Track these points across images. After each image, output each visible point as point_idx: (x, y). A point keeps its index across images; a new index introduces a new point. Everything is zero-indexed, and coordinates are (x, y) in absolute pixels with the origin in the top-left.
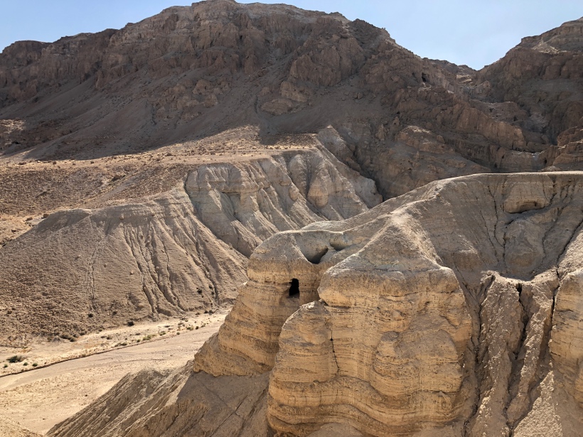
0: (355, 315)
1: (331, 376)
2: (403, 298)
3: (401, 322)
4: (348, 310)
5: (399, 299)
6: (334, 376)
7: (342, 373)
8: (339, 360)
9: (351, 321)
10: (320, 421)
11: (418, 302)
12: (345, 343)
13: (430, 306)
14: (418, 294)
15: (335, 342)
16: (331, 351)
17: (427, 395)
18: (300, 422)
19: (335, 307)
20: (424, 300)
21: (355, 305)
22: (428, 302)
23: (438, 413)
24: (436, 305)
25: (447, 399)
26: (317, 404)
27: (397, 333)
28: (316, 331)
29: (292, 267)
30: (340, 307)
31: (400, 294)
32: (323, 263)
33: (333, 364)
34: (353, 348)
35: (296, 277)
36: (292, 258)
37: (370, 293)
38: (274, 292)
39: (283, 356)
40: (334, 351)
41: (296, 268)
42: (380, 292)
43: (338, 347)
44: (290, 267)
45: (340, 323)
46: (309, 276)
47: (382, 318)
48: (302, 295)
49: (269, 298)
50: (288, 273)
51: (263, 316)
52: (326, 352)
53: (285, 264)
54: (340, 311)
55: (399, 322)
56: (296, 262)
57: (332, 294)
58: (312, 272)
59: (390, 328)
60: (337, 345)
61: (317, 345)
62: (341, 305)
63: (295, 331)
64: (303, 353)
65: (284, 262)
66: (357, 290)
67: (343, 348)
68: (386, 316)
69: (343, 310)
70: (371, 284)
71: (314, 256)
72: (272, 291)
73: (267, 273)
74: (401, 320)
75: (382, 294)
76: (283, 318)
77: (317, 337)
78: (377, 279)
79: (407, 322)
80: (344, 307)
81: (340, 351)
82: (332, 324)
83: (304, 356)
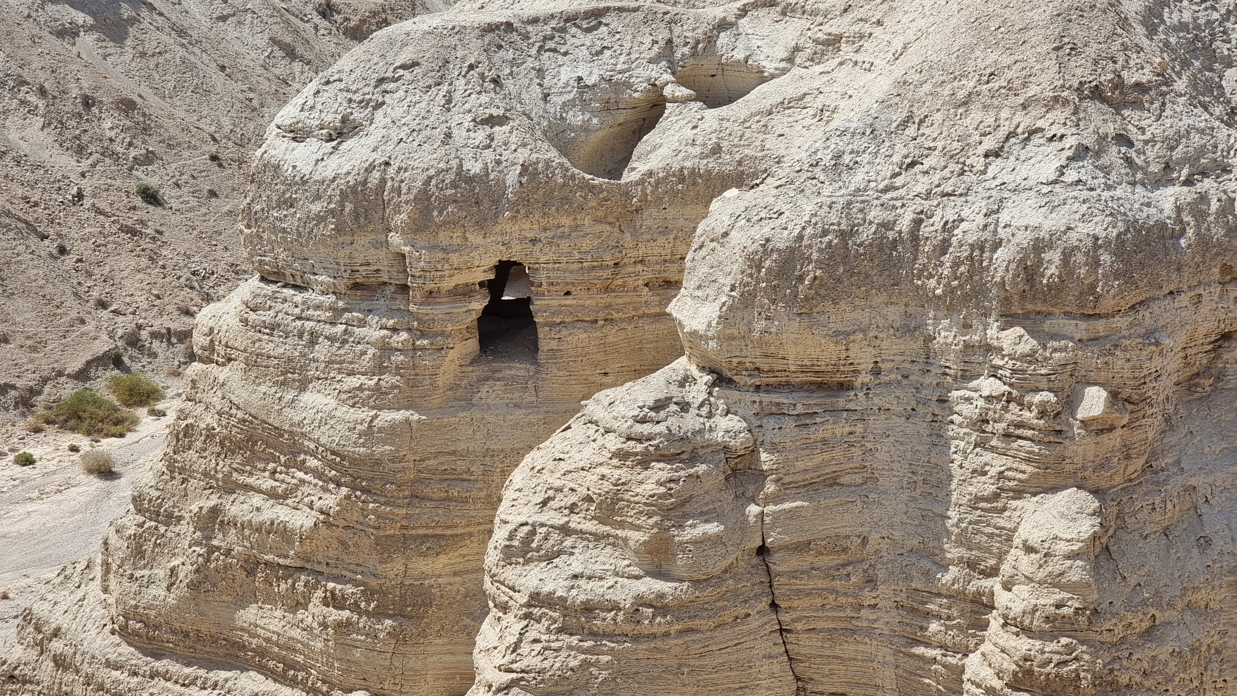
0: (877, 423)
2: (1120, 322)
3: (1115, 439)
4: (841, 402)
5: (1100, 326)
8: (804, 644)
9: (857, 452)
11: (1182, 338)
12: (827, 561)
14: (1184, 299)
15: (782, 563)
16: (764, 604)
19: (770, 388)
20: (1208, 327)
21: (876, 372)
22: (1227, 337)
27: (1096, 492)
28: (686, 516)
29: (496, 202)
30: (801, 387)
31: (1108, 304)
32: (650, 173)
33: (776, 668)
34: (871, 581)
35: (515, 254)
36: (489, 155)
37: (951, 309)
38: (404, 335)
39: (525, 648)
40: (774, 606)
41: (514, 206)
42: (1007, 301)
43: (798, 584)
44: (486, 204)
45: (800, 465)
46: (586, 244)
47: (1020, 425)
48: (553, 345)
49: (379, 369)
50: (475, 238)
51: (356, 461)
52: (741, 611)
53: (454, 185)
54: (800, 409)
55: (1104, 438)
56: (512, 177)
57: (760, 325)
58: (598, 221)
59: (1059, 473)
60: (794, 574)
61: (696, 583)
62: (802, 378)
63: (576, 521)
64: (628, 628)
65: (449, 178)
66: (883, 297)
67: (821, 584)
68: (1042, 414)
69: (815, 401)
70: (956, 264)
71: (594, 138)
72: (394, 330)
73: (363, 240)
74: (1112, 429)
75: (1016, 309)
76: (461, 466)
77: (695, 542)
78: (987, 235)
79: (1138, 435)
80: (820, 386)
81: (806, 602)
82: (762, 476)
83: (636, 638)
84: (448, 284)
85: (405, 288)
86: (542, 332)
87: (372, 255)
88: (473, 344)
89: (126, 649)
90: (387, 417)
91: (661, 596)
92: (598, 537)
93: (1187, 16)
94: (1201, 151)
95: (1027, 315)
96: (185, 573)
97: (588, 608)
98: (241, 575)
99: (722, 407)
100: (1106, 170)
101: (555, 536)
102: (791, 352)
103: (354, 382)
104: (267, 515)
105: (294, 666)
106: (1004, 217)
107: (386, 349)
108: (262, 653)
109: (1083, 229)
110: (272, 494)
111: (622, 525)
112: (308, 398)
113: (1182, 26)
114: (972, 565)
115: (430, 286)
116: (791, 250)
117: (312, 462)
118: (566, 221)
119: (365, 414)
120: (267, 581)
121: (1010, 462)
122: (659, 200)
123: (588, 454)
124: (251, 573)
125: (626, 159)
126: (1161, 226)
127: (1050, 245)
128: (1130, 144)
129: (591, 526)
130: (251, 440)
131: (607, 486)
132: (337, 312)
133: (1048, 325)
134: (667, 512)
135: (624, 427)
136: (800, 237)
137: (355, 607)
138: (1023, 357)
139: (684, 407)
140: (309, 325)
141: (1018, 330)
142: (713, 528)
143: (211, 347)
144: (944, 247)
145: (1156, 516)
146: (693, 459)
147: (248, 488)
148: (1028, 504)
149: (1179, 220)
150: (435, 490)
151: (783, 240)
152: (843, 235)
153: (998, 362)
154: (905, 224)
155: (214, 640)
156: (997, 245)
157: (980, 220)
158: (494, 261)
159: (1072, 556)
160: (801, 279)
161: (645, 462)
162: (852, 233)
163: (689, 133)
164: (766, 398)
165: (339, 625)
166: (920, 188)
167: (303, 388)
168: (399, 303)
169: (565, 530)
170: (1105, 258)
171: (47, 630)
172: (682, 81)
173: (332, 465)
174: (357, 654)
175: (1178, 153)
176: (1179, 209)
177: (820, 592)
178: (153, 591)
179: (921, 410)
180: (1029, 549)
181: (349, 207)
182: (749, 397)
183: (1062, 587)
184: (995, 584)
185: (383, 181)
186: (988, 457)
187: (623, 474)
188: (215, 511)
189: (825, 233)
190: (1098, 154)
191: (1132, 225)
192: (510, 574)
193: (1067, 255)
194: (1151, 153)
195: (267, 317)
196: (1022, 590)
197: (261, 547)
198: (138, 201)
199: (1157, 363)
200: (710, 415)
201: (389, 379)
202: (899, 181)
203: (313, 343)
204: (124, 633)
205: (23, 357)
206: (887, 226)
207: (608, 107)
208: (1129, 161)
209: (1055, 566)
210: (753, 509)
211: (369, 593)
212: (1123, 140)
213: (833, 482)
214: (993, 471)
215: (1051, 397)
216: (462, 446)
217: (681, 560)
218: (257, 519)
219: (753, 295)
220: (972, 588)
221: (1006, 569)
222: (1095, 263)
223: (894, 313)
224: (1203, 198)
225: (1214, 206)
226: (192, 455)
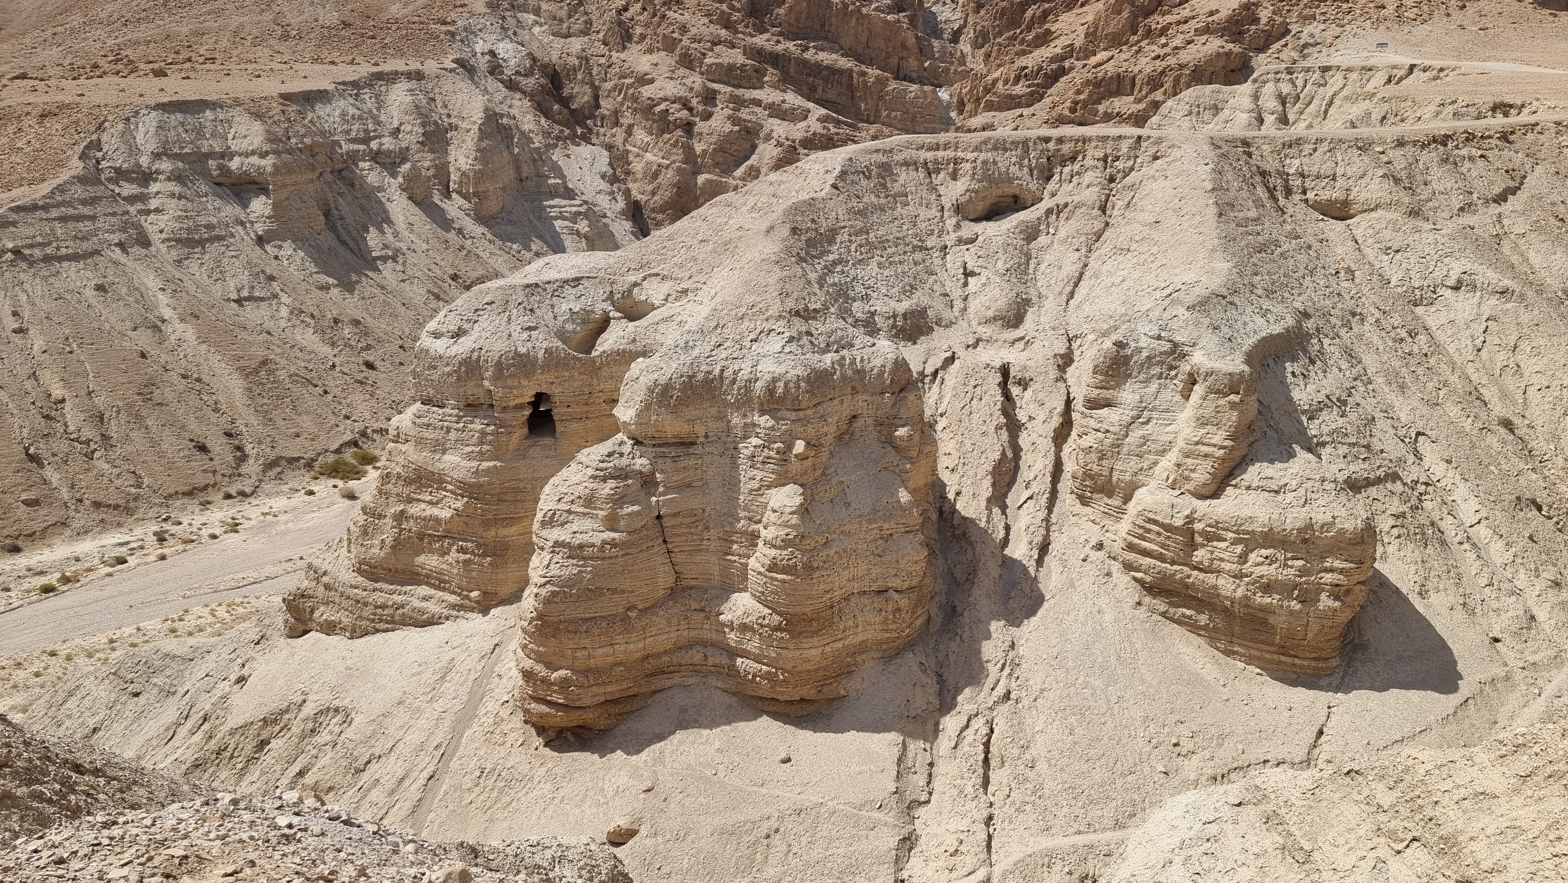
0: (708, 459)
1: (662, 592)
2: (809, 412)
3: (808, 463)
4: (691, 450)
5: (801, 414)
6: (669, 591)
7: (684, 583)
8: (679, 558)
9: (699, 472)
10: (643, 690)
11: (836, 418)
12: (688, 520)
13: (859, 423)
14: (836, 402)
15: (667, 522)
16: (660, 540)
17: (865, 600)
18: (602, 699)
19: (659, 446)
20: (847, 413)
21: (706, 437)
22: (854, 417)
23: (887, 631)
24: (870, 421)
25: (904, 602)
26: (638, 655)
27: (801, 485)
28: (624, 503)
29: (534, 366)
30: (673, 444)
31: (804, 405)
32: (604, 352)
33: (666, 569)
34: (707, 528)
35: (544, 389)
36: (529, 344)
37: (738, 409)
38: (493, 427)
39: (552, 566)
40: (665, 541)
41: (542, 367)
42: (762, 404)
43: (675, 531)
44: (529, 367)
45: (674, 479)
46: (576, 384)
47: (769, 458)
48: (563, 429)
49: (481, 443)
50: (524, 382)
51: (471, 486)
52: (650, 544)
53: (513, 358)
54: (673, 454)
55: (804, 462)
56: (540, 355)
57: (654, 418)
58: (581, 374)
59: (785, 478)
60: (673, 527)
61: (629, 533)
62: (674, 440)
63: (574, 508)
64: (599, 554)
65: (511, 355)
66: (708, 404)
67: (685, 531)
68: (778, 453)
69: (680, 450)
70: (739, 389)
71: (578, 336)
72: (488, 425)
73: (470, 384)
74: (807, 458)
75: (766, 408)
76: (522, 485)
77: (628, 514)
78: (752, 376)
79: (819, 460)
80: (682, 444)
81: (679, 539)
82: (658, 484)
83: (603, 559)
84: (513, 403)
85: (492, 406)
86: (557, 424)
87: (476, 391)
88: (525, 430)
89: (360, 579)
90: (486, 465)
91: (614, 539)
92: (584, 514)
93: (836, 280)
94: (842, 338)
95: (770, 410)
96: (389, 541)
97: (581, 547)
98: (416, 541)
99: (638, 453)
100: (802, 347)
101: (565, 515)
102: (668, 429)
103: (469, 449)
104: (428, 513)
105: (444, 581)
106: (759, 368)
107: (483, 433)
108: (428, 576)
109: (793, 372)
110: (431, 503)
111: (595, 508)
112: (446, 457)
113: (835, 284)
114: (750, 519)
115: (504, 404)
116: (667, 384)
117: (450, 487)
118: (566, 374)
119: (475, 464)
120: (429, 543)
121: (765, 474)
122: (609, 363)
123: (579, 477)
124: (421, 540)
125: (593, 346)
126: (826, 370)
127: (779, 380)
128: (812, 335)
129: (581, 510)
130: (420, 478)
131: (587, 491)
132: (460, 418)
133: (779, 414)
134: (615, 502)
135: (594, 465)
136: (671, 379)
137: (473, 553)
138: (769, 429)
139: (621, 455)
140: (446, 424)
141: (767, 417)
142: (636, 508)
143: (398, 436)
144: (734, 381)
145: (828, 495)
146: (626, 478)
147: (418, 500)
148: (773, 491)
149: (833, 368)
150: (509, 497)
151: (663, 380)
152: (690, 377)
153: (758, 431)
154: (717, 372)
155: (404, 572)
156: (757, 380)
157: (749, 369)
158: (534, 393)
159: (793, 513)
160: (672, 397)
161: (604, 480)
162: (694, 376)
163: (622, 333)
164: (658, 450)
165: (465, 561)
166: (723, 356)
167: (444, 453)
168: (490, 413)
169: (569, 512)
170: (803, 384)
171: (320, 572)
172: (617, 310)
173: (459, 488)
174: (474, 574)
175: (832, 339)
176: (833, 363)
177: (685, 534)
178: (373, 550)
179: (726, 453)
180: (774, 511)
181: (463, 369)
182: (650, 450)
183: (788, 527)
184: (760, 527)
185: (479, 357)
186: (755, 472)
187: (595, 485)
188: (402, 512)
189: (682, 376)
190: (798, 340)
191: (813, 370)
192: (544, 533)
193: (786, 384)
194: (821, 339)
195: (425, 420)
196: (772, 529)
197: (426, 527)
198: (364, 368)
199: (826, 429)
200: (633, 458)
201: (486, 447)
202: (714, 353)
203: (448, 432)
204: (359, 571)
205: (307, 444)
206: (709, 373)
207: (584, 322)
208: (811, 342)
209: (785, 518)
210: (654, 499)
211: (479, 546)
212: (809, 333)
213: (689, 486)
214: (758, 478)
215: (782, 445)
216: (522, 476)
217: (622, 523)
218: (424, 514)
219: (650, 404)
220: (750, 529)
221: (765, 520)
222: (799, 387)
223: (713, 411)
224: (843, 358)
225: (848, 361)
226: (390, 486)
